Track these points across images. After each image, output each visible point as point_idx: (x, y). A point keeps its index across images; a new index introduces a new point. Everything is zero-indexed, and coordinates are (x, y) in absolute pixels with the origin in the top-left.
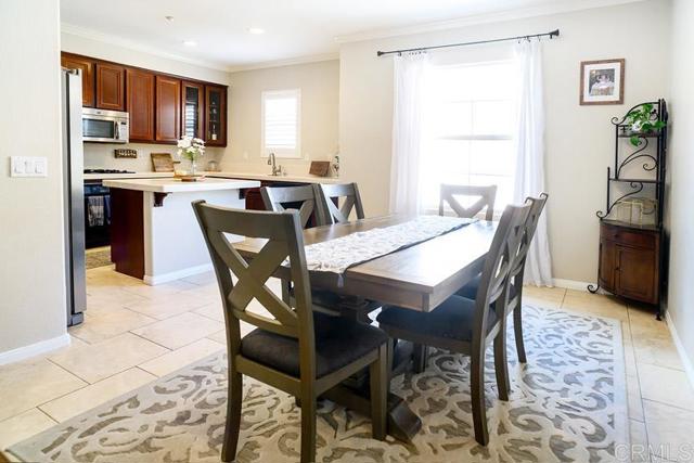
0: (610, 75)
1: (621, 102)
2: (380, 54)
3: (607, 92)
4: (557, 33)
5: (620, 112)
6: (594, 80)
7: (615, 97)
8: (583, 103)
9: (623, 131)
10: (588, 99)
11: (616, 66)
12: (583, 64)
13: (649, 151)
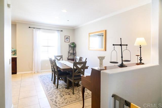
0: (68, 38)
1: (69, 42)
2: (29, 27)
3: (68, 40)
4: (62, 31)
5: (69, 43)
6: (66, 39)
7: (69, 41)
8: (65, 42)
9: (70, 46)
10: (66, 41)
11: (69, 37)
12: (65, 36)
13: (72, 49)
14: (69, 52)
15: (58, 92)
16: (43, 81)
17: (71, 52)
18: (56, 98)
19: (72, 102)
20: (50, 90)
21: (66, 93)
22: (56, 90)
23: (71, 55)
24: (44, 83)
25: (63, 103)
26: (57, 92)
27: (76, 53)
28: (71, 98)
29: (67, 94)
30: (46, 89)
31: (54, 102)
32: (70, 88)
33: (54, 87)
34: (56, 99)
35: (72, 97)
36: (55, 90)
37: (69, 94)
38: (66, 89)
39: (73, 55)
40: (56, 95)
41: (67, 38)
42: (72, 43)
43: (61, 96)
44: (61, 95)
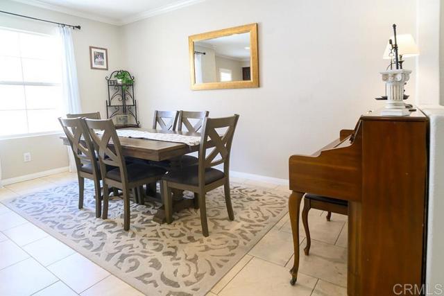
0: (102, 55)
1: (107, 69)
3: (101, 63)
4: (79, 27)
5: (108, 74)
6: (96, 57)
7: (105, 67)
8: (92, 68)
9: (111, 83)
10: (94, 66)
11: (104, 52)
12: (91, 48)
13: (120, 92)
14: (109, 105)
15: (144, 244)
16: (40, 217)
17: (116, 102)
18: (156, 264)
19: (226, 261)
20: (103, 244)
21: (178, 239)
22: (129, 238)
23: (115, 114)
24: (53, 222)
25: (199, 277)
26: (136, 243)
27: (135, 105)
28: (211, 252)
29: (184, 239)
30: (83, 243)
31: (159, 282)
32: (174, 220)
33: (113, 230)
34: (161, 270)
35: (210, 246)
36: (122, 237)
37: (191, 239)
38: (163, 226)
39: (125, 111)
40: (145, 257)
41: (98, 55)
42: (116, 74)
43: (169, 253)
44: (166, 249)
